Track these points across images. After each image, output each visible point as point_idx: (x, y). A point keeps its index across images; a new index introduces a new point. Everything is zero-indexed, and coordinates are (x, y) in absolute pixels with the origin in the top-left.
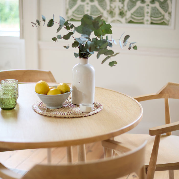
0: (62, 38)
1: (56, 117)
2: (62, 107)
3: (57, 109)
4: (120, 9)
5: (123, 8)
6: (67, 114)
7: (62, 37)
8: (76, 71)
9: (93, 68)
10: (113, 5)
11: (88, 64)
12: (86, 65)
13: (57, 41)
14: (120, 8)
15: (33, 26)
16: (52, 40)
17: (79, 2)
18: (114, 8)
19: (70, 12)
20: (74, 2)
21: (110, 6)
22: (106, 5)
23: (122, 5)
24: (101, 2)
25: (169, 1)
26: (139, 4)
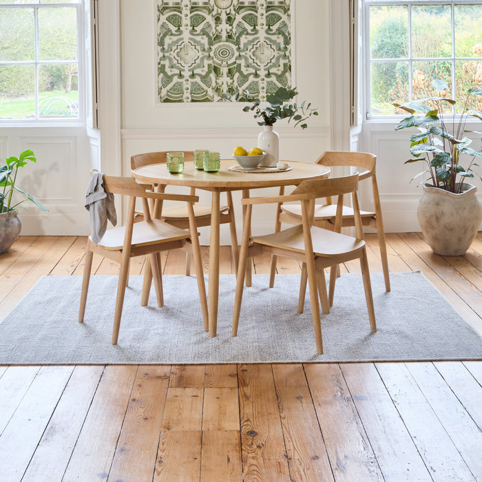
4: (228, 86)
5: (232, 83)
10: (220, 81)
14: (229, 84)
17: (176, 79)
18: (220, 84)
19: (164, 92)
20: (169, 79)
21: (216, 82)
22: (211, 80)
23: (231, 81)
24: (204, 78)
25: (287, 74)
26: (251, 78)
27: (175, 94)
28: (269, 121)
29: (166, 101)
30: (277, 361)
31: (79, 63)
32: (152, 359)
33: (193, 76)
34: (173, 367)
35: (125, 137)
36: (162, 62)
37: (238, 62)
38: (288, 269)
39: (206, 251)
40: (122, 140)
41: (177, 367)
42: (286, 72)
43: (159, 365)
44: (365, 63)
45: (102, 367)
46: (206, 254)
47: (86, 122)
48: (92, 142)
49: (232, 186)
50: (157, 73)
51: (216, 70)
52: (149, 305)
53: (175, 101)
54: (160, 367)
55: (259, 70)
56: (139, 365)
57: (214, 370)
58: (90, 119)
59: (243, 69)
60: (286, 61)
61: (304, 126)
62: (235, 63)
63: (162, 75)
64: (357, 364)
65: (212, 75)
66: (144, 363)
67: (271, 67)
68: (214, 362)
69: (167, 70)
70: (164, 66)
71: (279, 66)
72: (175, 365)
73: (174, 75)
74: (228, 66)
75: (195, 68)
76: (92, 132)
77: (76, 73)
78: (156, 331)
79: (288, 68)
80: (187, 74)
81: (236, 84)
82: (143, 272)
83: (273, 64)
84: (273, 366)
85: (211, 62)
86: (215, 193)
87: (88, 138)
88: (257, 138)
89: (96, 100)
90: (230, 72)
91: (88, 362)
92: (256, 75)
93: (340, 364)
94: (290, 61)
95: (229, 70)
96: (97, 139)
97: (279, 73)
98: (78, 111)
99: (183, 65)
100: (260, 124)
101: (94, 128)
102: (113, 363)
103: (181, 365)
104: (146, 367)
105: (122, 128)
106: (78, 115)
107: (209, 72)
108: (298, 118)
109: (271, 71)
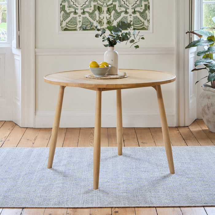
1: (111, 79)
4: (107, 20)
5: (110, 18)
10: (101, 17)
14: (108, 18)
17: (72, 15)
18: (102, 18)
19: (64, 24)
20: (67, 15)
21: (99, 17)
22: (96, 16)
23: (109, 16)
24: (91, 14)
25: (147, 12)
26: (123, 15)
27: (72, 25)
28: (112, 44)
29: (66, 30)
30: (139, 206)
31: (7, 4)
32: (55, 204)
33: (84, 13)
34: (68, 209)
35: (37, 54)
36: (63, 4)
37: (114, 3)
38: (146, 143)
39: (92, 131)
40: (35, 56)
41: (71, 209)
42: (146, 10)
43: (60, 208)
44: (199, 4)
45: (21, 209)
46: (91, 133)
47: (11, 44)
48: (16, 57)
49: (110, 87)
50: (60, 11)
51: (99, 9)
52: (52, 167)
53: (71, 30)
54: (60, 209)
55: (128, 9)
56: (45, 208)
57: (96, 211)
58: (14, 42)
59: (117, 8)
60: (146, 3)
61: (137, 47)
62: (112, 4)
63: (63, 12)
64: (193, 208)
65: (97, 12)
66: (49, 207)
67: (136, 7)
68: (97, 206)
69: (67, 9)
70: (64, 6)
71: (142, 6)
72: (70, 208)
73: (71, 12)
74: (107, 6)
75: (85, 7)
76: (16, 51)
77: (5, 11)
78: (58, 185)
79: (147, 7)
80: (79, 11)
81: (112, 18)
82: (49, 145)
83: (138, 4)
84: (136, 209)
85: (96, 3)
86: (98, 92)
87: (13, 55)
88: (104, 55)
89: (19, 29)
90: (109, 11)
91: (12, 206)
92: (126, 12)
93: (181, 208)
94: (149, 3)
95: (108, 9)
96: (19, 56)
97: (142, 11)
98: (6, 36)
99: (77, 5)
100: (106, 46)
101: (17, 48)
102: (29, 206)
103: (74, 208)
104: (51, 209)
105: (35, 48)
106: (6, 39)
107: (94, 10)
108: (132, 41)
109: (136, 10)
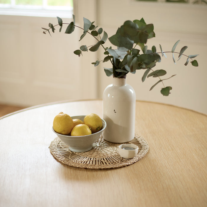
0: (88, 50)
2: (92, 149)
3: (86, 153)
6: (102, 161)
7: (88, 48)
8: (109, 95)
9: (132, 91)
11: (126, 85)
12: (123, 87)
13: (81, 54)
15: (44, 33)
16: (75, 54)
